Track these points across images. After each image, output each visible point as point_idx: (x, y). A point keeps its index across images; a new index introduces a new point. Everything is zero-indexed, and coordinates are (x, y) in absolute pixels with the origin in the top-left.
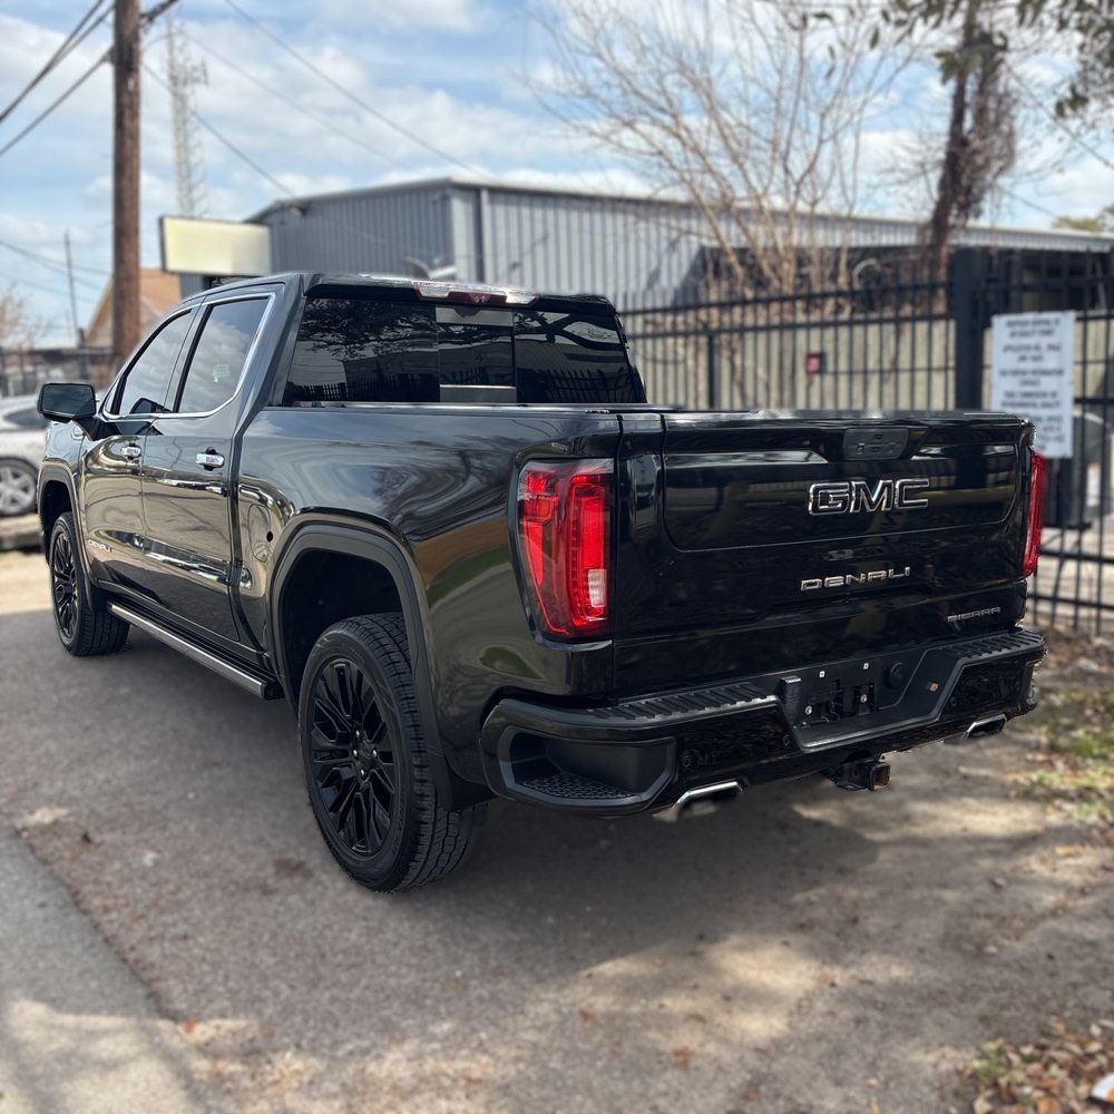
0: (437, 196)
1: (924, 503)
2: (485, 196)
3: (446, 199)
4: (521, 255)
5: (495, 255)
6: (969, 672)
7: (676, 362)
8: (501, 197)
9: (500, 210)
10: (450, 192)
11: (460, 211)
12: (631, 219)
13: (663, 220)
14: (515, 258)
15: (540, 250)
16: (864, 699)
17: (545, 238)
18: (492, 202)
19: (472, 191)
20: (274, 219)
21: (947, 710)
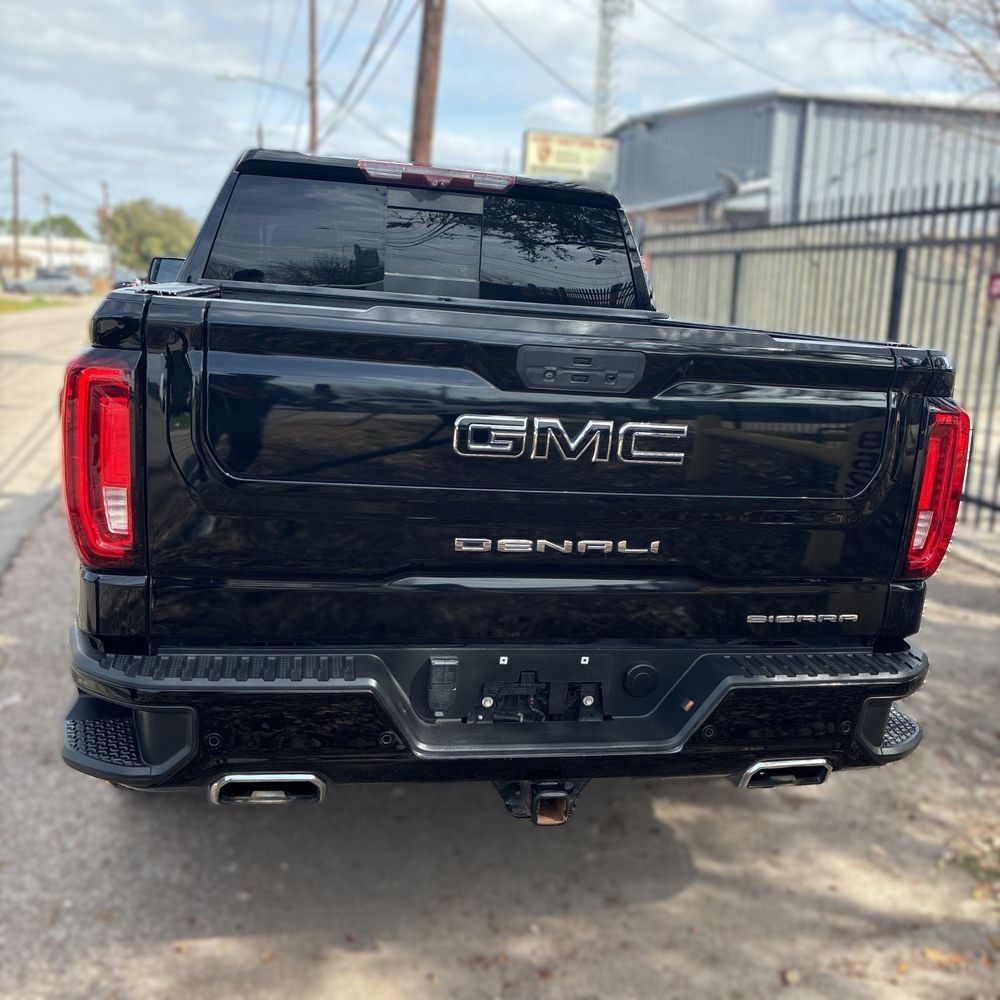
0: (761, 109)
1: (678, 459)
2: (811, 109)
3: (771, 111)
4: (843, 168)
5: (815, 166)
6: (740, 695)
7: (952, 282)
8: (829, 109)
9: (827, 122)
10: (775, 104)
11: (783, 124)
12: (935, 129)
13: (976, 131)
14: (836, 171)
15: (865, 164)
16: (589, 701)
17: (872, 152)
18: (819, 114)
19: (798, 104)
20: (625, 134)
21: (696, 739)
